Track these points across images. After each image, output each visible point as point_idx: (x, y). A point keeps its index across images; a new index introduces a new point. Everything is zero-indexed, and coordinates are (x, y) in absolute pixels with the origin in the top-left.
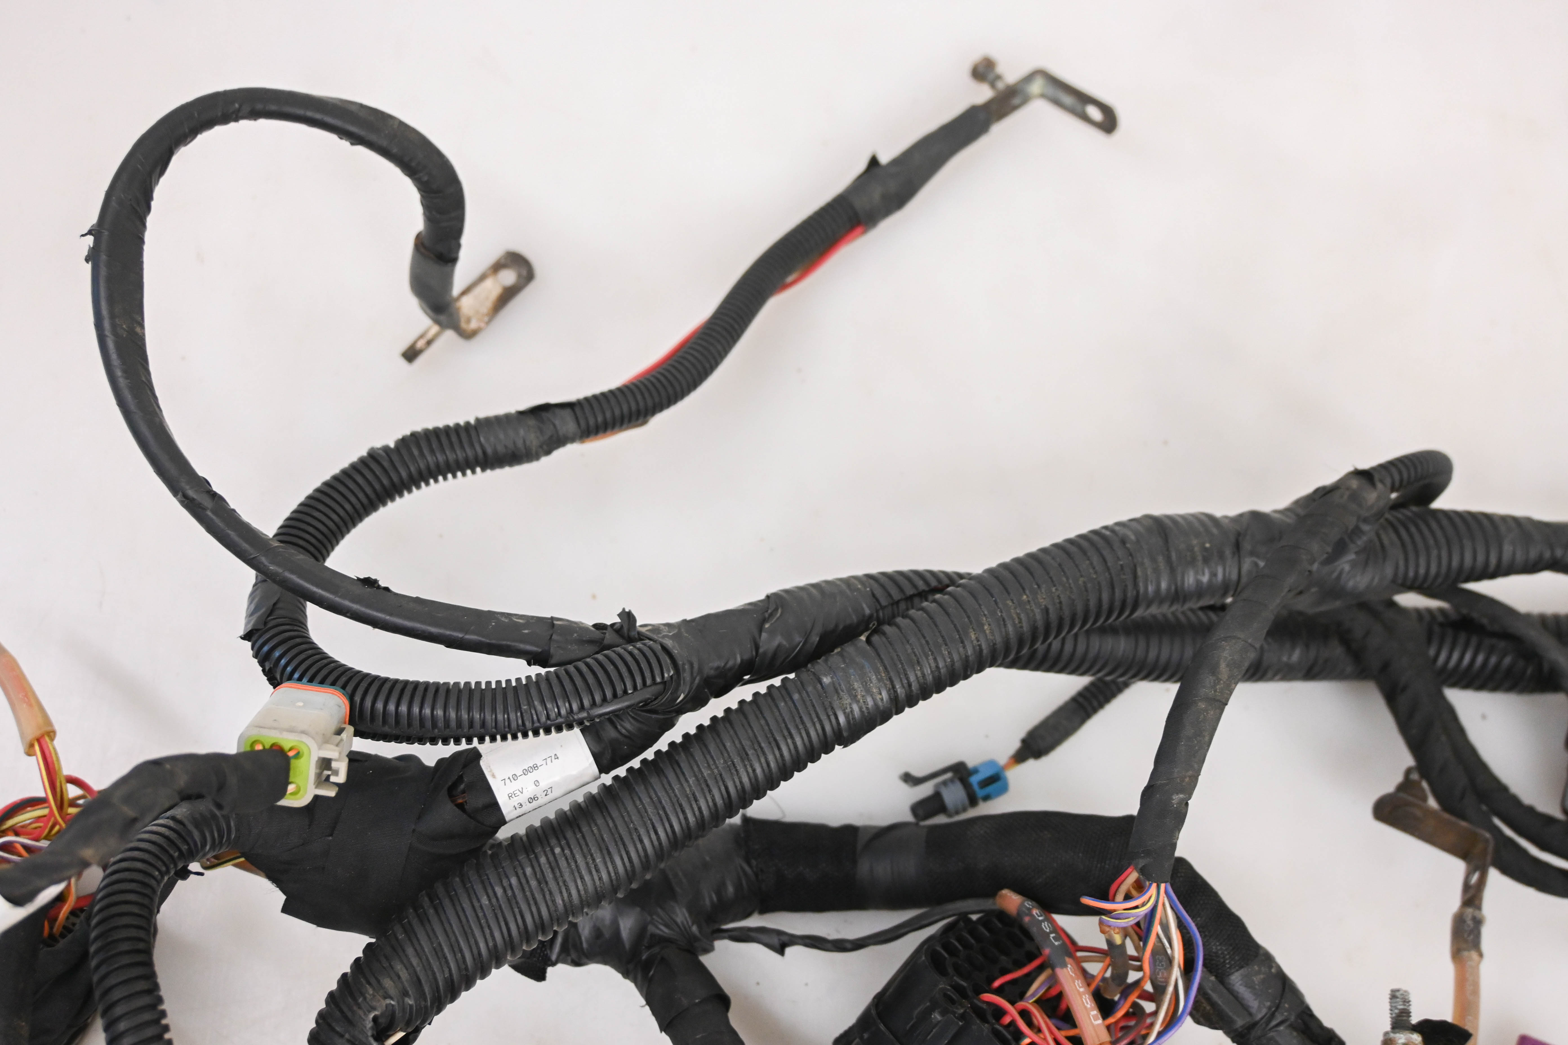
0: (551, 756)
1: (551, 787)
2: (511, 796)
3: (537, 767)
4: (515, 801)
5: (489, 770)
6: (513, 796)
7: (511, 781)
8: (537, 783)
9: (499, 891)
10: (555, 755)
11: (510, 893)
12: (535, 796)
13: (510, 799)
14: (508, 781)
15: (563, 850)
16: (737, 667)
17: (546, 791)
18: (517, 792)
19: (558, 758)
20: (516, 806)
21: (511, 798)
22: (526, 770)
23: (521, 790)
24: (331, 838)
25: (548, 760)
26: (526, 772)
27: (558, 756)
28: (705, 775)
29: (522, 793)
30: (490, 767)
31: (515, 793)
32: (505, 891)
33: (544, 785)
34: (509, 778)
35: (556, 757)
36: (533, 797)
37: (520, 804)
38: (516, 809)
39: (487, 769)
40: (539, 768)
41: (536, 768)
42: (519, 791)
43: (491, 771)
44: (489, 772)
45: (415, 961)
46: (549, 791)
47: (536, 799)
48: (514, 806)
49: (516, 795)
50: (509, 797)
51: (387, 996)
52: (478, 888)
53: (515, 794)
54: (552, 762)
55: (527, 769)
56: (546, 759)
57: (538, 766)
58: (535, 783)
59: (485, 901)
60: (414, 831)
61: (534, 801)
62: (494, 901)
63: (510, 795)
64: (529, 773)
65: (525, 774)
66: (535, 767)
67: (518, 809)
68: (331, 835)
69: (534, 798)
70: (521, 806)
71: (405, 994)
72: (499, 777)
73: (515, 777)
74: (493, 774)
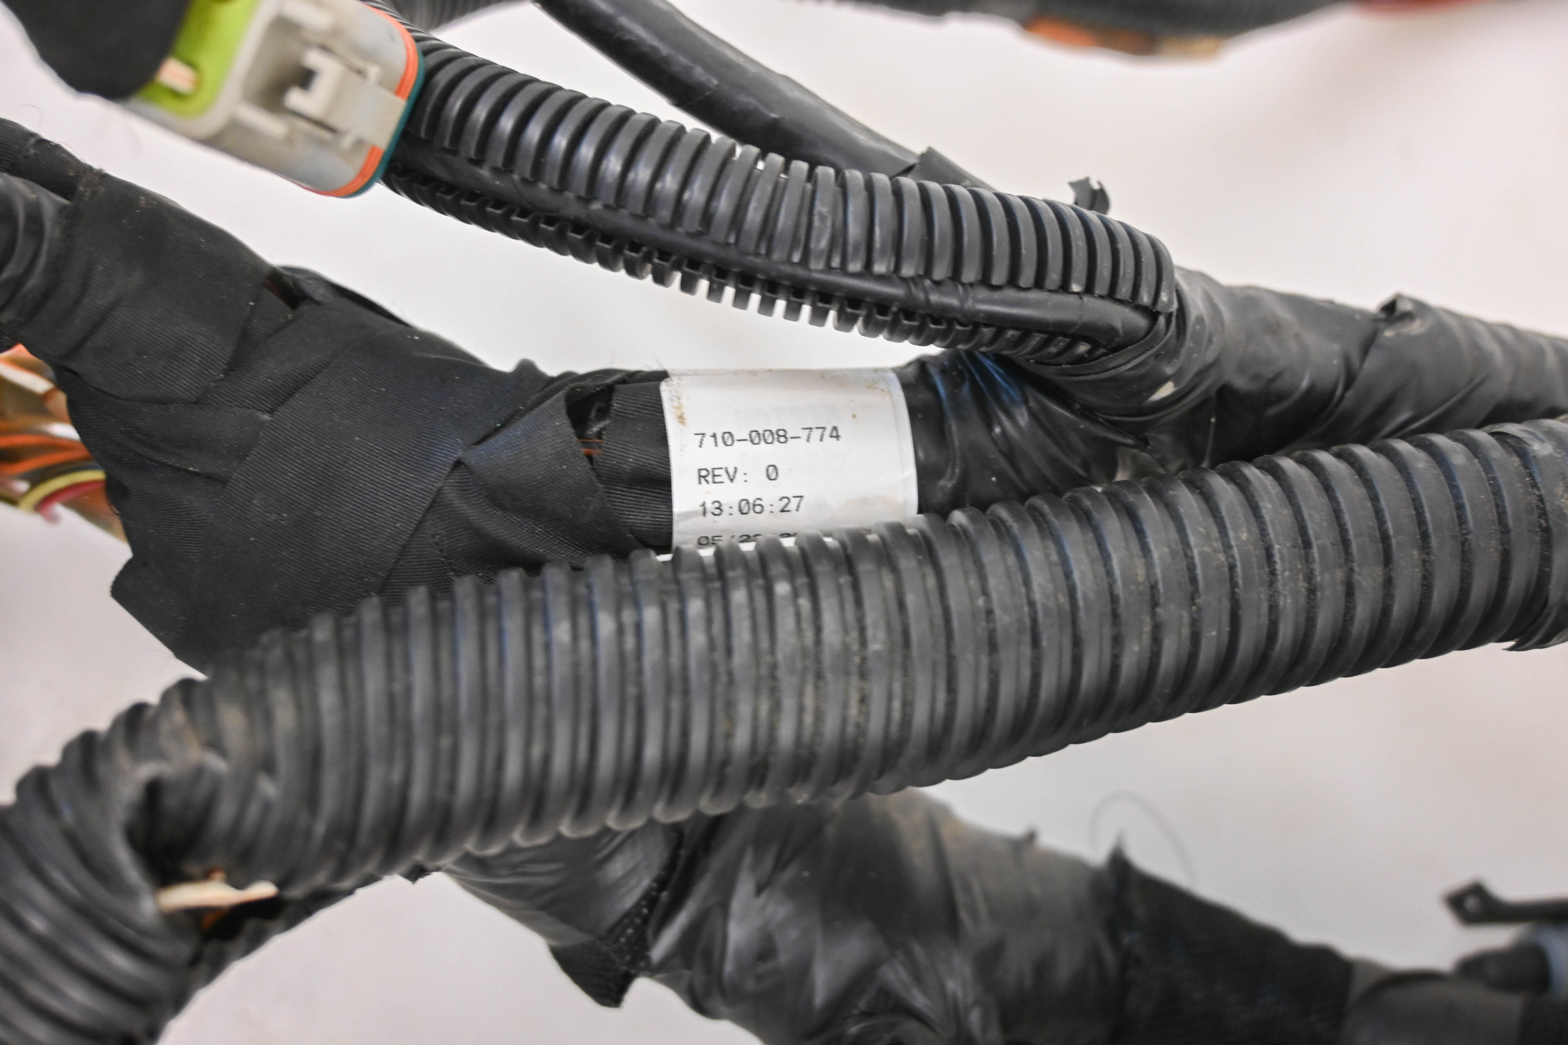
0: (824, 428)
1: (801, 497)
2: (704, 477)
3: (784, 436)
4: (709, 493)
5: (676, 404)
6: (709, 478)
7: (716, 442)
8: (772, 473)
9: (606, 625)
10: (835, 428)
11: (630, 643)
12: (758, 502)
13: (700, 483)
14: (708, 440)
15: (795, 594)
16: (1296, 395)
17: (786, 501)
18: (722, 472)
19: (837, 437)
20: (709, 506)
21: (702, 480)
22: (758, 434)
23: (731, 472)
24: (266, 417)
25: (816, 434)
26: (756, 437)
27: (840, 433)
28: (1196, 552)
29: (732, 480)
30: (679, 398)
31: (717, 472)
32: (620, 630)
33: (785, 486)
34: (714, 436)
35: (834, 434)
36: (751, 501)
37: (717, 505)
38: (704, 513)
39: (672, 400)
40: (790, 440)
41: (782, 439)
42: (727, 472)
43: (678, 408)
44: (674, 407)
45: (328, 698)
46: (794, 502)
47: (758, 509)
48: (704, 505)
49: (717, 479)
50: (700, 476)
51: (216, 745)
52: (559, 606)
53: (714, 476)
54: (821, 440)
55: (761, 432)
56: (810, 429)
57: (788, 436)
58: (767, 470)
59: (562, 632)
60: (458, 464)
61: (752, 512)
62: (584, 645)
63: (704, 473)
64: (763, 442)
65: (752, 441)
66: (781, 436)
67: (709, 515)
68: (271, 412)
69: (754, 505)
70: (717, 512)
71: (268, 766)
72: (695, 425)
73: (728, 438)
74: (682, 414)
